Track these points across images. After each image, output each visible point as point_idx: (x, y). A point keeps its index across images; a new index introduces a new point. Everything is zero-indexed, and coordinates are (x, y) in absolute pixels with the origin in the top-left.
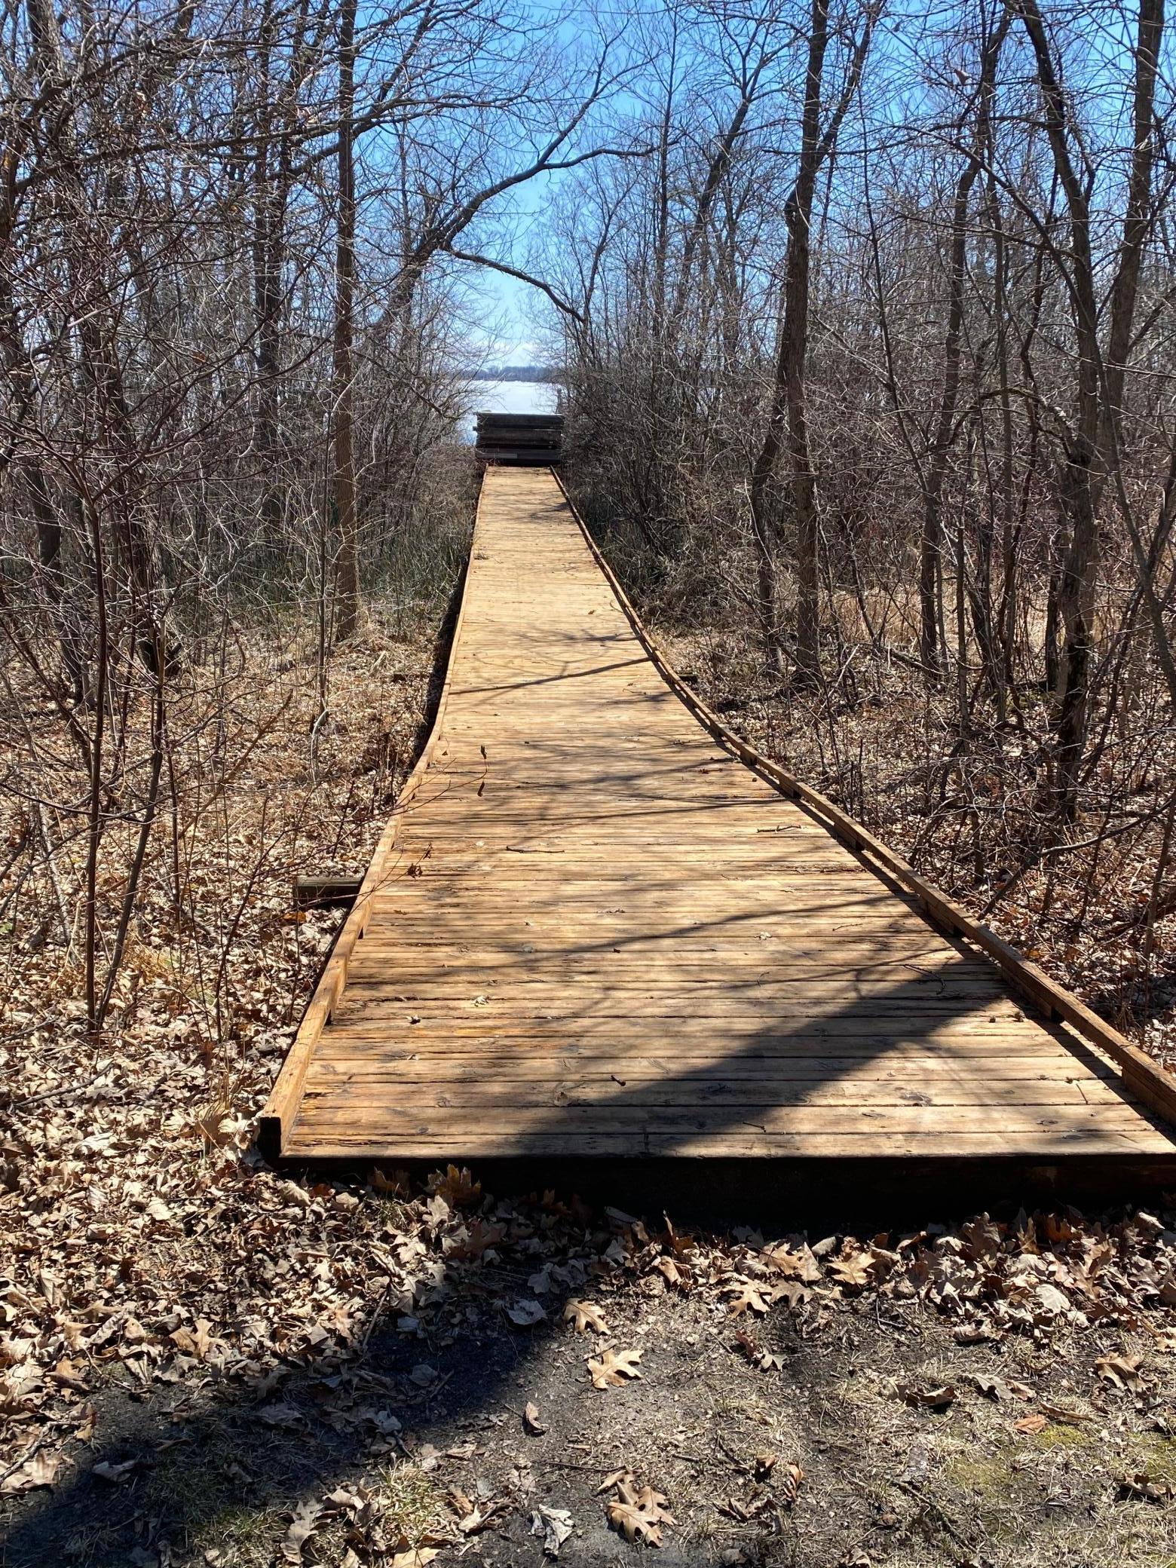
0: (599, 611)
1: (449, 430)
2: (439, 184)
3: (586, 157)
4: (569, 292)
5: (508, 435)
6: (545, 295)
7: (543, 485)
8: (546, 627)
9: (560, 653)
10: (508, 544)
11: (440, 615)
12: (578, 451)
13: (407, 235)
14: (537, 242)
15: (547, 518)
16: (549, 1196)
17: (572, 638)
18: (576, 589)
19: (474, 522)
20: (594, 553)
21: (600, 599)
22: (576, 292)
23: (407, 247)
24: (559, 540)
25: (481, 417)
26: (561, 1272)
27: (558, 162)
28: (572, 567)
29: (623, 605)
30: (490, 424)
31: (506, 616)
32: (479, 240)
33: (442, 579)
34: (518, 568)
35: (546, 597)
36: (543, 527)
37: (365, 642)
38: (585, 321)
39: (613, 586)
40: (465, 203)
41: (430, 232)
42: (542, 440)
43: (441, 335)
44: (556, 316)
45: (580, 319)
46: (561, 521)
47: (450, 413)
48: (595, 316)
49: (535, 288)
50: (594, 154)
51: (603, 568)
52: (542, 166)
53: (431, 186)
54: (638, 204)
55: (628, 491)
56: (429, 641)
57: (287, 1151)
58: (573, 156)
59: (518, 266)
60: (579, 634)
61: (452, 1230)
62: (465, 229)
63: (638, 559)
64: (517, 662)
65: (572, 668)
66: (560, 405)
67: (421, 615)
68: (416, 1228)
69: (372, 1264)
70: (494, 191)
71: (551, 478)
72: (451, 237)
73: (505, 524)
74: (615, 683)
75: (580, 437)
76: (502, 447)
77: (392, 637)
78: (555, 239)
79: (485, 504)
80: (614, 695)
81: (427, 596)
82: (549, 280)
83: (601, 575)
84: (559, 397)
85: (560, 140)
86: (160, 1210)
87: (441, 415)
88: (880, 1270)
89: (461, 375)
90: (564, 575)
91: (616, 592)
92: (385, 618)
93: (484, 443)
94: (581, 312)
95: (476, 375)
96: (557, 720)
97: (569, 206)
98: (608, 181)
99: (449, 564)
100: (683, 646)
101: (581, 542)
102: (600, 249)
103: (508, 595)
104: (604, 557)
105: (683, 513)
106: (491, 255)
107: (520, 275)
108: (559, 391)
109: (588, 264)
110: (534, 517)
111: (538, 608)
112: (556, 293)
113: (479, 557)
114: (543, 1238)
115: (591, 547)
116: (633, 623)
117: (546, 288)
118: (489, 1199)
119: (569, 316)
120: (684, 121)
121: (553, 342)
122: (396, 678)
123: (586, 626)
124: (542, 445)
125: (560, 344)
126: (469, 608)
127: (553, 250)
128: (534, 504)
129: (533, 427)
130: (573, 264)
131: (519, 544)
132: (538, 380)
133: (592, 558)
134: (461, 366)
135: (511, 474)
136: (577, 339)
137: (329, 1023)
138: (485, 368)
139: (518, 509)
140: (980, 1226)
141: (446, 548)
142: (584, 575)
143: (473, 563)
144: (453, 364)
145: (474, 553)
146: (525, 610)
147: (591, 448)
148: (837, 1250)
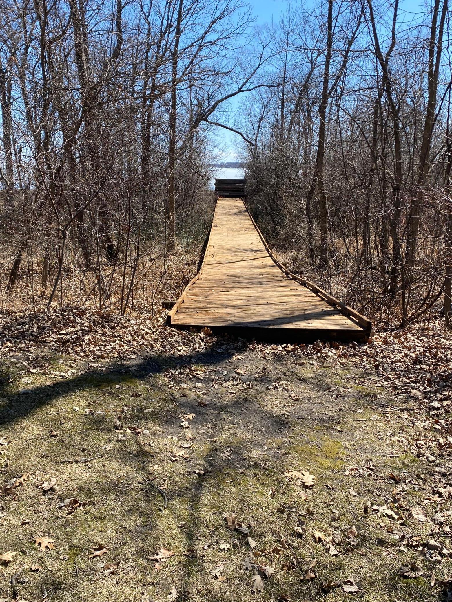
0: (255, 243)
1: (205, 184)
2: (203, 97)
3: (256, 87)
4: (249, 135)
5: (226, 186)
6: (241, 137)
7: (239, 204)
8: (237, 247)
9: (242, 254)
10: (225, 223)
11: (201, 245)
12: (250, 191)
13: (192, 116)
14: (237, 118)
15: (239, 215)
16: (226, 334)
17: (246, 250)
18: (248, 236)
19: (213, 215)
20: (255, 226)
21: (255, 239)
22: (251, 135)
23: (191, 120)
24: (243, 221)
25: (217, 180)
26: (228, 346)
27: (246, 89)
28: (247, 230)
29: (263, 241)
30: (220, 182)
31: (223, 243)
32: (217, 117)
33: (202, 234)
34: (228, 230)
35: (237, 239)
36: (238, 217)
37: (177, 253)
38: (256, 145)
39: (260, 235)
40: (213, 104)
41: (200, 115)
42: (239, 188)
43: (203, 151)
44: (245, 144)
45: (253, 145)
46: (244, 216)
47: (206, 178)
48: (259, 144)
49: (237, 134)
50: (259, 86)
51: (257, 230)
52: (240, 90)
53: (200, 98)
54: (275, 104)
55: (267, 205)
56: (198, 253)
57: (172, 324)
58: (251, 87)
59: (231, 126)
60: (248, 249)
61: (206, 338)
62: (212, 113)
63: (269, 227)
64: (227, 257)
65: (245, 259)
66: (245, 176)
67: (195, 245)
68: (199, 337)
69: (190, 341)
70: (222, 100)
71: (242, 201)
72: (207, 116)
73: (224, 216)
74: (258, 262)
75: (252, 187)
76: (224, 191)
77: (185, 252)
78: (244, 117)
79: (217, 210)
80: (257, 265)
81: (197, 239)
82: (242, 131)
83: (256, 232)
84: (246, 173)
85: (247, 81)
86: (147, 330)
87: (203, 179)
88: (295, 349)
89: (209, 165)
90: (244, 232)
91: (261, 237)
92: (183, 246)
93: (217, 189)
94: (254, 142)
95: (215, 165)
96: (238, 271)
97: (249, 105)
98: (264, 95)
99: (205, 229)
100: (283, 255)
101: (251, 222)
102: (261, 120)
103: (225, 238)
104: (259, 227)
105: (285, 212)
106: (221, 122)
107: (231, 129)
108: (245, 171)
109: (256, 126)
110: (235, 214)
111: (234, 242)
112: (244, 136)
113: (215, 227)
114: (225, 341)
115: (253, 224)
116: (265, 246)
117: (241, 134)
118: (213, 335)
119: (249, 144)
120: (291, 75)
121: (243, 153)
122: (187, 264)
123: (250, 247)
124: (239, 190)
125: (246, 154)
126: (211, 242)
127: (243, 120)
128: (235, 210)
129: (235, 184)
130: (250, 125)
131: (229, 223)
132: (238, 167)
133: (254, 227)
134: (210, 162)
135: (228, 200)
136: (252, 152)
137: (177, 311)
138: (219, 162)
139: (230, 212)
140: (317, 342)
141: (203, 224)
142: (251, 232)
143: (213, 228)
144: (207, 162)
145: (213, 225)
146: (230, 242)
147: (255, 191)
148: (286, 346)
